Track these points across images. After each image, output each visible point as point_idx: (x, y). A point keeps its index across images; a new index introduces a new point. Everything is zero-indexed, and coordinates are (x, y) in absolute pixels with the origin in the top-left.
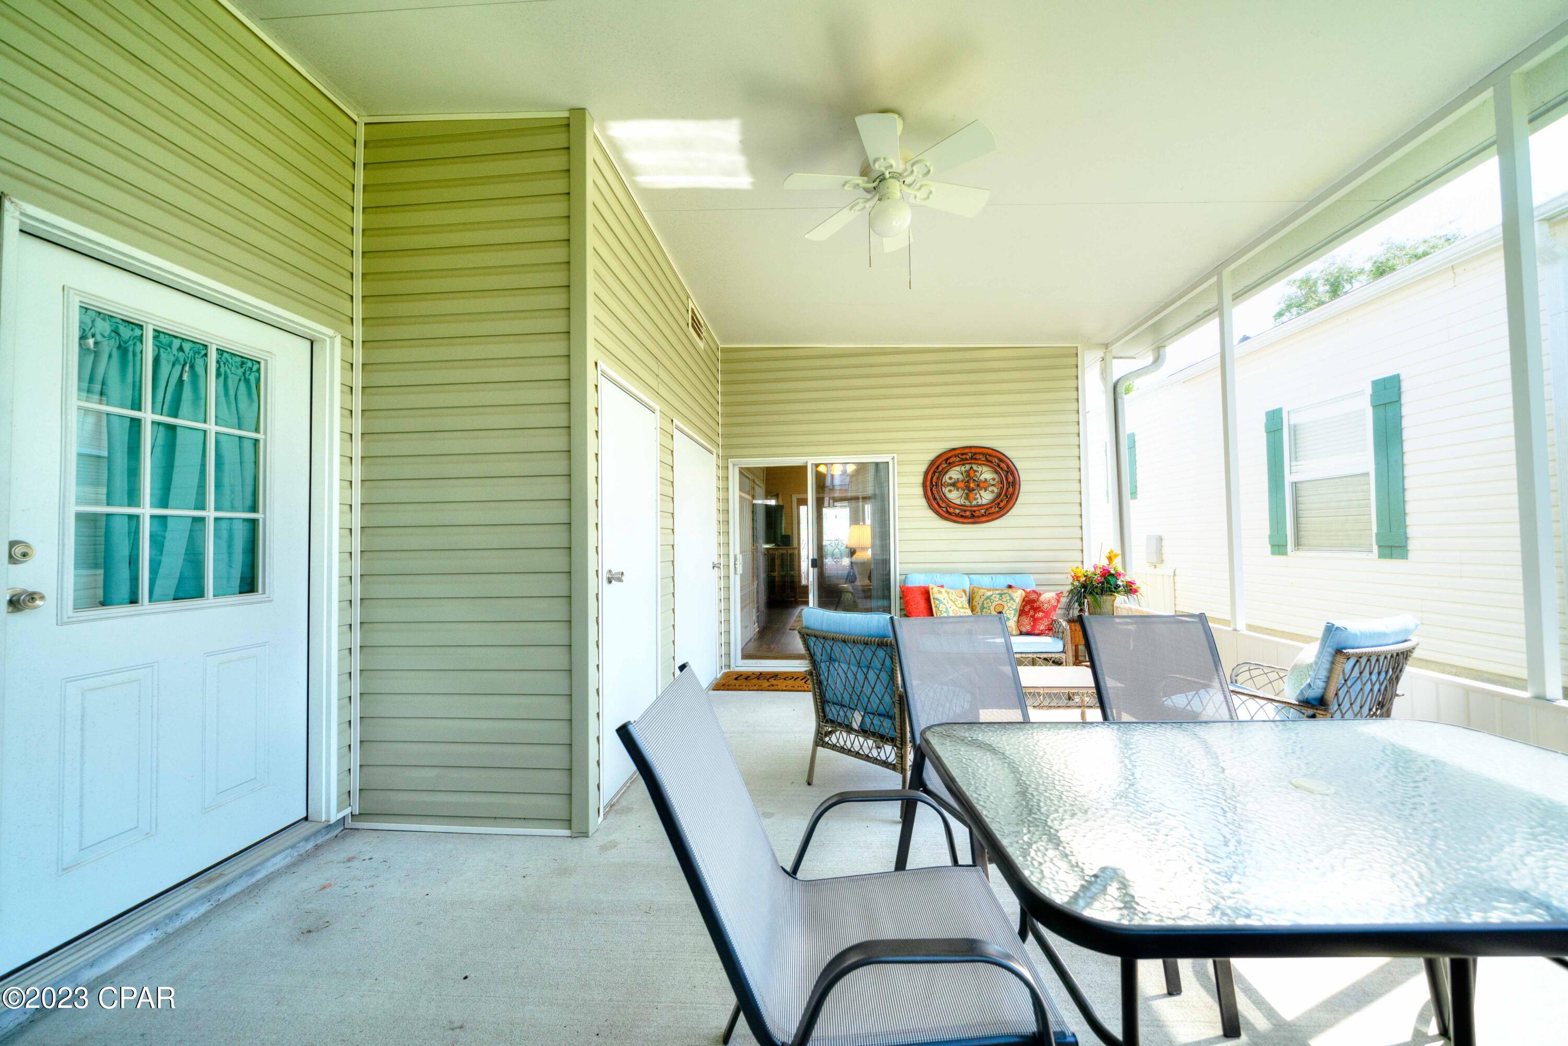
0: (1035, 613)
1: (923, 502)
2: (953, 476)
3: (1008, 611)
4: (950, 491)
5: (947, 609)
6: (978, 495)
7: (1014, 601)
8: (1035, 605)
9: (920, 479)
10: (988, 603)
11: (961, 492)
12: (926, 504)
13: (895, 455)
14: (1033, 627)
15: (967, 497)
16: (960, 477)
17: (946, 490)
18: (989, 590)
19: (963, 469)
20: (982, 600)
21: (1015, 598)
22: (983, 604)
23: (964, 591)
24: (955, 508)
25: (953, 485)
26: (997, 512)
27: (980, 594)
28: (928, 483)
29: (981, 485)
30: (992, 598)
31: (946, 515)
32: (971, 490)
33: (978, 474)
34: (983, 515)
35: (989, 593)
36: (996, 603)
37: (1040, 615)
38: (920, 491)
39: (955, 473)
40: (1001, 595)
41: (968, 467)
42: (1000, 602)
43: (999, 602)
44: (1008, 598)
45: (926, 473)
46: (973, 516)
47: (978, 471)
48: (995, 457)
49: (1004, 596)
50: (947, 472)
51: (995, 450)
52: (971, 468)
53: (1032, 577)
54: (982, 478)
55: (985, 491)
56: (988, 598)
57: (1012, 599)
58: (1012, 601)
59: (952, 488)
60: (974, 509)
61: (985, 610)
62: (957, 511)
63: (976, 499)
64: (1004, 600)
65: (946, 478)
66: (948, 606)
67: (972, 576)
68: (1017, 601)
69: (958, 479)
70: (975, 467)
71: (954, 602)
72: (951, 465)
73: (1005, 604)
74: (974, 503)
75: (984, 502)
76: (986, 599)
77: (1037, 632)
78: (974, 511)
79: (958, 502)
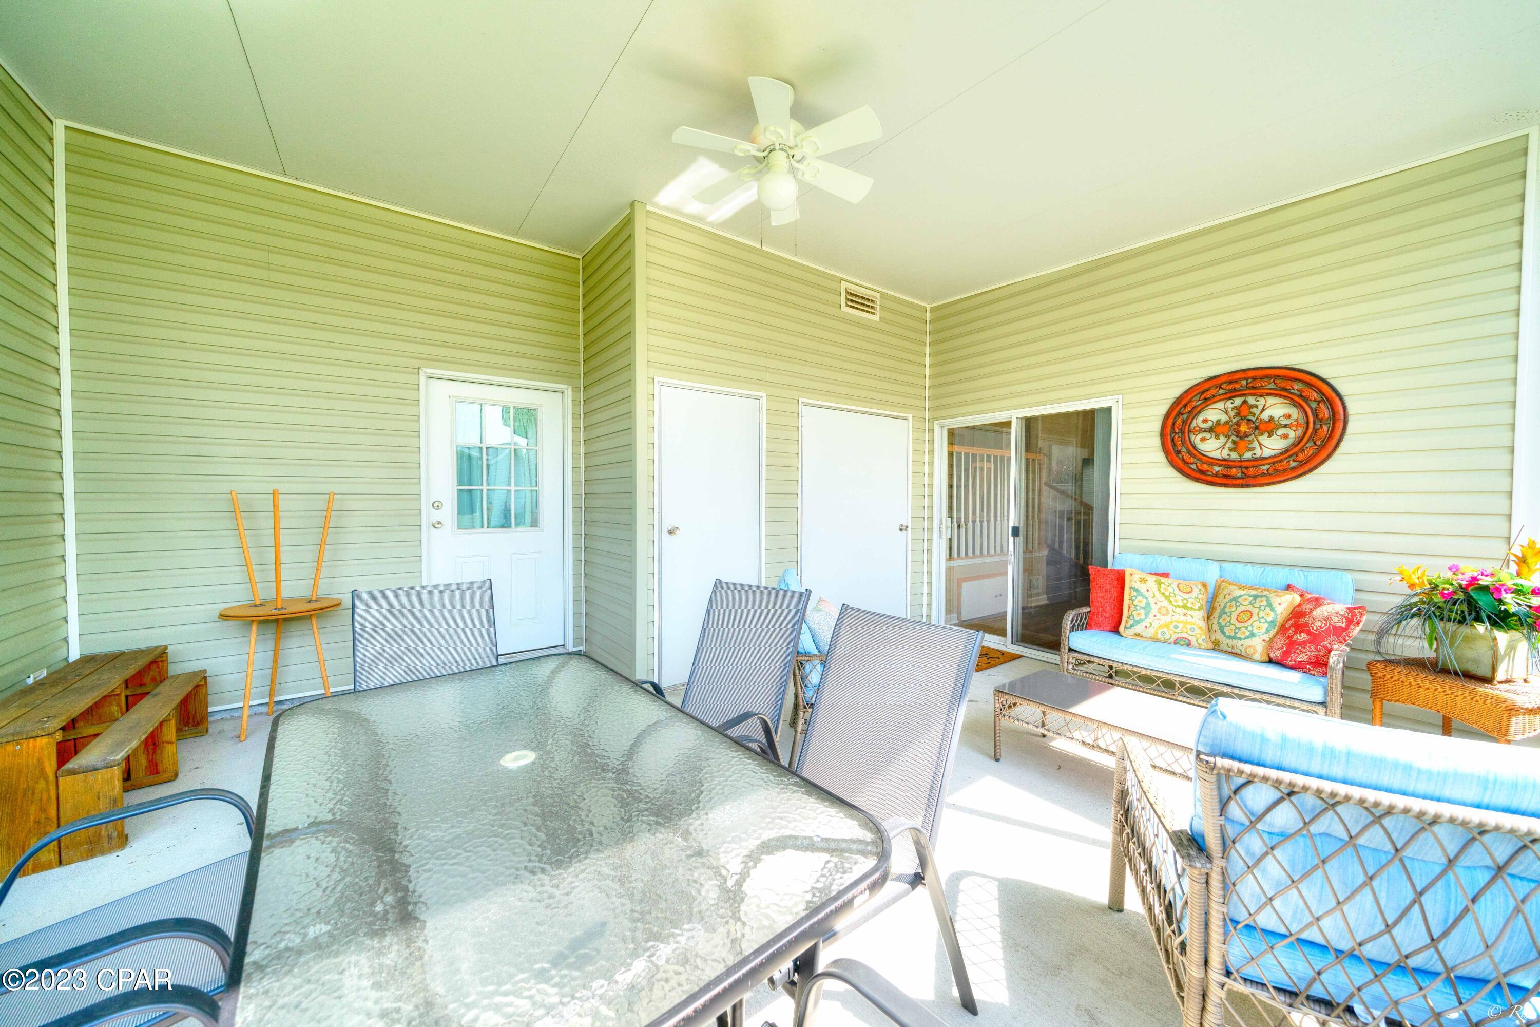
0: (1295, 633)
1: (1161, 457)
2: (1209, 418)
3: (1256, 624)
4: (1203, 439)
5: (1148, 605)
6: (1256, 443)
7: (1273, 609)
8: (1302, 621)
9: (1157, 426)
10: (1231, 607)
11: (1223, 439)
12: (1165, 460)
13: (1120, 396)
14: (1286, 654)
15: (1235, 447)
16: (1224, 418)
17: (1196, 439)
18: (1242, 588)
19: (1229, 405)
20: (1226, 600)
21: (1275, 605)
22: (1225, 607)
23: (1204, 585)
24: (1212, 464)
25: (1211, 430)
26: (1294, 468)
27: (1226, 592)
28: (1169, 430)
29: (1262, 427)
30: (1240, 600)
31: (1198, 475)
32: (1243, 436)
33: (1257, 411)
34: (1263, 474)
35: (1238, 592)
36: (1243, 608)
37: (1302, 637)
38: (1156, 441)
39: (1215, 413)
40: (1255, 597)
41: (1238, 401)
42: (1250, 608)
43: (1247, 608)
44: (1265, 603)
45: (1167, 416)
46: (1245, 476)
47: (1256, 407)
48: (1295, 380)
49: (1259, 599)
50: (1200, 412)
51: (1295, 370)
52: (1245, 402)
53: (1348, 577)
54: (1265, 416)
55: (1270, 435)
56: (1235, 599)
57: (1270, 605)
58: (1268, 609)
59: (1207, 435)
60: (1245, 464)
61: (1224, 616)
62: (1217, 469)
63: (1250, 450)
64: (1257, 605)
65: (1198, 422)
66: (1152, 601)
67: (1225, 565)
68: (1279, 612)
69: (1218, 422)
70: (1251, 400)
71: (1167, 598)
72: (1208, 401)
73: (1255, 611)
74: (1248, 455)
75: (1267, 453)
76: (1231, 601)
77: (1290, 663)
78: (1247, 468)
79: (1216, 455)
